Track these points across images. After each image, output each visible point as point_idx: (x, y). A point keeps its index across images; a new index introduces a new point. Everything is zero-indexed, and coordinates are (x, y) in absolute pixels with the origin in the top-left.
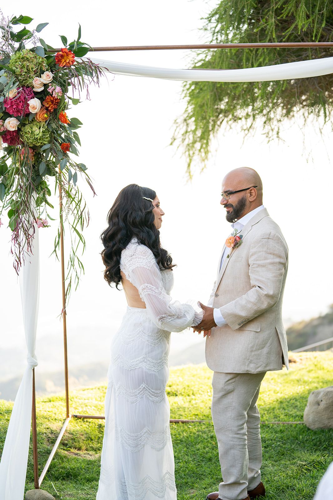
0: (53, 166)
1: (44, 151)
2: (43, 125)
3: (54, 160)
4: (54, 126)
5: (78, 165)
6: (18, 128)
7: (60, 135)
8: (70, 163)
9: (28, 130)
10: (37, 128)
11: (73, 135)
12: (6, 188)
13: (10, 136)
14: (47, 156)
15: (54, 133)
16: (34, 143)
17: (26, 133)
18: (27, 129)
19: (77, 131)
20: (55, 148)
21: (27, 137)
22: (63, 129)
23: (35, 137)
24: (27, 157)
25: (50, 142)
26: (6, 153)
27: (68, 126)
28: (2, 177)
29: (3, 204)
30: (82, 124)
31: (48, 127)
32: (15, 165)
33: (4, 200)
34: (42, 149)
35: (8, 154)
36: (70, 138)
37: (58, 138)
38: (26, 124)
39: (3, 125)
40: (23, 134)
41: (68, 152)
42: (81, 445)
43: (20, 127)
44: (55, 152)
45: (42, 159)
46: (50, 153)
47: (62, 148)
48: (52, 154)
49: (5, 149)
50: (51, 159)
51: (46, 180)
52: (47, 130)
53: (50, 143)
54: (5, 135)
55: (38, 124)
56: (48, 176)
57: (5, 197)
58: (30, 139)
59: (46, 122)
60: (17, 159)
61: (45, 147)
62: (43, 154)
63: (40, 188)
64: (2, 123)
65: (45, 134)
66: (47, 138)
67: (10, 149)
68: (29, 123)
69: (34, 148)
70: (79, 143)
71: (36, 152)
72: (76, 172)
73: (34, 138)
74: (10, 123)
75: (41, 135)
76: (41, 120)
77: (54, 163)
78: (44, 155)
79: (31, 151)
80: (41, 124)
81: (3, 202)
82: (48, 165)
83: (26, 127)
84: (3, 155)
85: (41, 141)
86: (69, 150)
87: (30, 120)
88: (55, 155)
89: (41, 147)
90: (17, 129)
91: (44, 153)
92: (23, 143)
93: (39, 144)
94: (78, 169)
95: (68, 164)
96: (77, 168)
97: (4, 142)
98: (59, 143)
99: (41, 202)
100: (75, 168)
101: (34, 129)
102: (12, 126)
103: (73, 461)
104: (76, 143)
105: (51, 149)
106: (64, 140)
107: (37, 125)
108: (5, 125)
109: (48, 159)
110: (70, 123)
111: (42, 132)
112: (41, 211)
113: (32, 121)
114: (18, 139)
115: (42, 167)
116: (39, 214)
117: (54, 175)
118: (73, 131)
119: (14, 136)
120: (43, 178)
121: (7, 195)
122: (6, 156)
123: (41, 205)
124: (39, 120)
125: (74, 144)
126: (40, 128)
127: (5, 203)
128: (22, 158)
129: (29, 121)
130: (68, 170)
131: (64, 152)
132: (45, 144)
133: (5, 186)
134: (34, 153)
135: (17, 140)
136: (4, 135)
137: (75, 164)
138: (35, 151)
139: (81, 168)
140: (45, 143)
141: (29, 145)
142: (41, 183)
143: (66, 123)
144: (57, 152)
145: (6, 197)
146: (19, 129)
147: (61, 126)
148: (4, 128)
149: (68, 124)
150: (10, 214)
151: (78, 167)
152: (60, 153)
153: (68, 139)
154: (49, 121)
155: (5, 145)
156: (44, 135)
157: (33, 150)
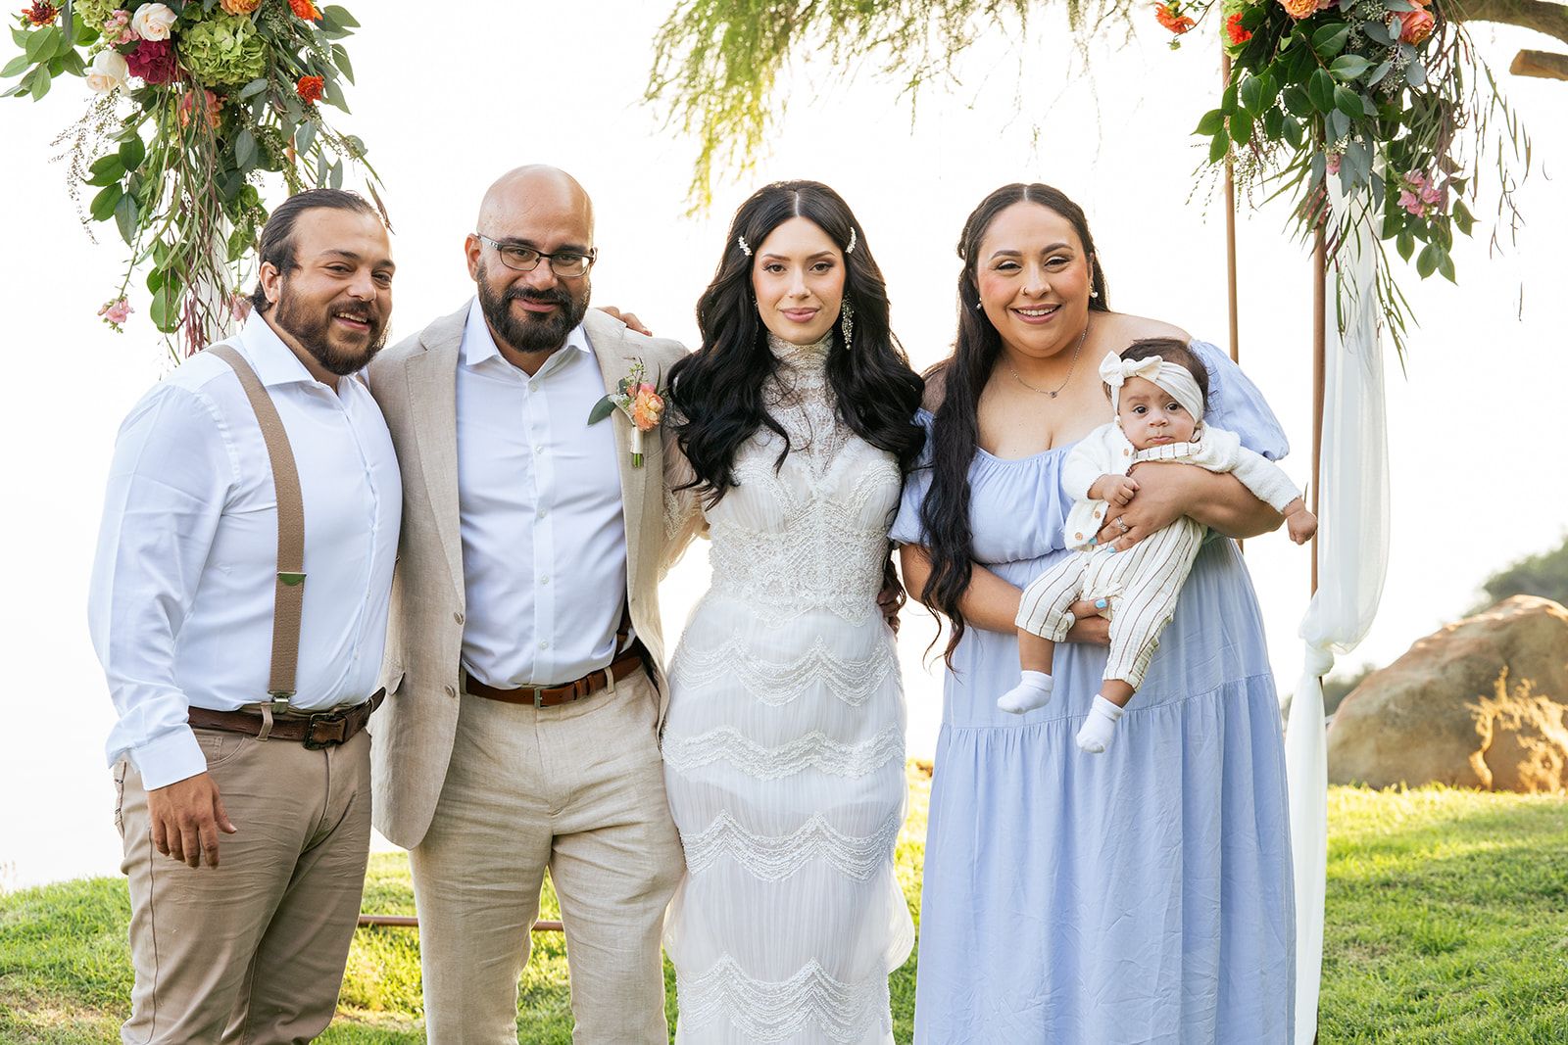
0: (276, 143)
1: (250, 100)
2: (246, 23)
3: (279, 126)
4: (276, 26)
5: (345, 140)
6: (172, 33)
7: (293, 54)
8: (324, 134)
9: (200, 39)
10: (226, 34)
11: (330, 55)
12: (139, 207)
13: (151, 55)
14: (258, 114)
15: (276, 47)
16: (218, 77)
17: (195, 47)
18: (198, 35)
19: (342, 42)
20: (280, 89)
21: (198, 59)
22: (301, 36)
23: (221, 60)
24: (201, 117)
25: (265, 74)
26: (139, 106)
27: (317, 28)
28: (130, 174)
29: (134, 254)
30: (357, 25)
31: (258, 31)
32: (166, 142)
33: (134, 243)
34: (244, 94)
35: (147, 107)
36: (322, 62)
37: (289, 61)
38: (195, 22)
39: (128, 25)
40: (186, 50)
41: (316, 102)
42: (368, 995)
43: (177, 31)
44: (280, 102)
45: (243, 122)
46: (267, 105)
47: (302, 91)
48: (272, 108)
49: (137, 95)
50: (271, 123)
51: (255, 184)
52: (255, 38)
53: (265, 76)
54: (136, 52)
55: (229, 21)
56: (263, 172)
57: (138, 234)
58: (207, 65)
59: (252, 14)
60: (170, 122)
61: (251, 89)
62: (245, 109)
63: (239, 207)
64: (126, 20)
65: (248, 49)
66: (256, 61)
67: (150, 94)
68: (203, 19)
69: (219, 91)
70: (350, 77)
71: (225, 103)
72: (339, 160)
73: (218, 61)
74: (151, 18)
75: (239, 54)
76: (237, 9)
77: (277, 133)
78: (250, 109)
79: (212, 99)
80: (239, 21)
81: (134, 248)
82: (260, 141)
83: (196, 31)
84: (130, 112)
85: (240, 70)
86: (319, 97)
87: (207, 9)
88: (279, 110)
89: (240, 86)
90: (169, 37)
91: (248, 105)
92: (187, 78)
93: (235, 79)
94: (347, 153)
95: (319, 137)
96: (343, 148)
97: (134, 72)
98: (292, 75)
99: (244, 247)
100: (336, 147)
101: (218, 37)
102: (156, 28)
103: (347, 1034)
104: (341, 76)
105: (269, 94)
106: (304, 67)
107: (228, 26)
108: (134, 24)
109: (261, 123)
110: (320, 17)
111: (243, 43)
112: (243, 272)
113: (214, 11)
114: (174, 65)
115: (244, 146)
116: (239, 282)
117: (279, 168)
118: (331, 42)
119: (161, 56)
120: (248, 176)
121: (145, 228)
122: (139, 113)
123: (243, 256)
124: (232, 11)
125: (335, 80)
126: (235, 34)
127: (140, 251)
128: (186, 119)
129: (203, 12)
130: (318, 153)
131: (305, 102)
132: (251, 80)
133: (136, 201)
134: (221, 106)
135: (171, 68)
136: (133, 54)
137: (337, 137)
138: (223, 99)
139: (354, 148)
140: (252, 75)
141: (204, 84)
142: (242, 193)
143: (311, 18)
144: (285, 104)
145: (141, 234)
146: (176, 37)
147: (298, 29)
148: (132, 34)
149: (317, 22)
150: (154, 282)
151: (347, 145)
152: (296, 106)
153: (318, 64)
154: (262, 12)
155: (138, 83)
156: (247, 53)
157: (219, 97)
